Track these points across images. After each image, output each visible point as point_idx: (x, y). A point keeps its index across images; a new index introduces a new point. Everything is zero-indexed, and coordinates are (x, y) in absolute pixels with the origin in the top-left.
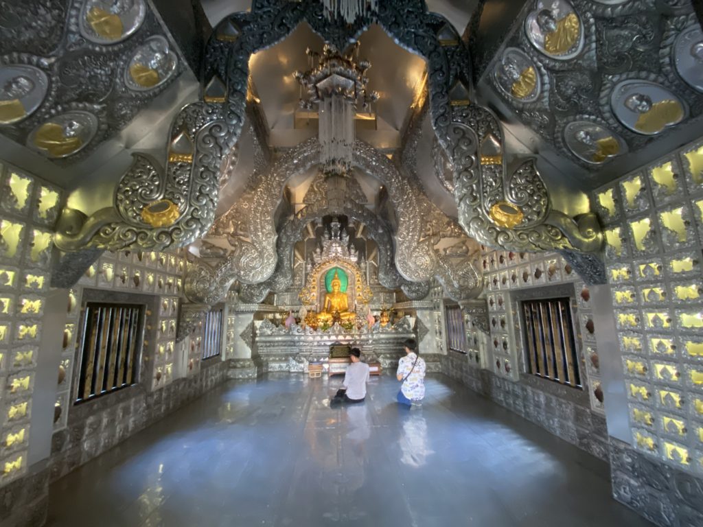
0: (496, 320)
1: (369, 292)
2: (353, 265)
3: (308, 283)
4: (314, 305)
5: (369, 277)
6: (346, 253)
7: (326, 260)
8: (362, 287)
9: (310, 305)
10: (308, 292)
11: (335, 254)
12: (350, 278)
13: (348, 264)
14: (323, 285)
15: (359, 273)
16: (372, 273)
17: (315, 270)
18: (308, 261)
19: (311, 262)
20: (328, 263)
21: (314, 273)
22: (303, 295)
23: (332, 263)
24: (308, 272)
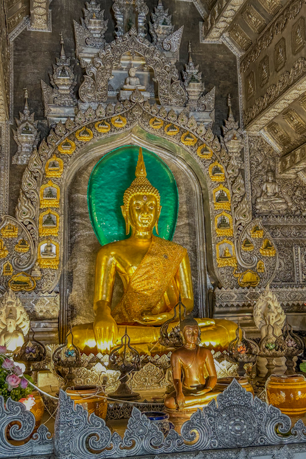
1: (261, 240)
2: (202, 139)
3: (23, 205)
4: (53, 294)
5: (252, 190)
6: (173, 92)
7: (98, 114)
8: (236, 221)
9: (33, 293)
10: (26, 239)
11: (130, 93)
12: (182, 188)
13: (183, 136)
14: (82, 215)
15: (224, 171)
16: (262, 173)
17: (51, 151)
18: (22, 118)
19: (35, 120)
20: (103, 124)
21: (49, 161)
22: (7, 253)
23: (120, 126)
24: (21, 160)
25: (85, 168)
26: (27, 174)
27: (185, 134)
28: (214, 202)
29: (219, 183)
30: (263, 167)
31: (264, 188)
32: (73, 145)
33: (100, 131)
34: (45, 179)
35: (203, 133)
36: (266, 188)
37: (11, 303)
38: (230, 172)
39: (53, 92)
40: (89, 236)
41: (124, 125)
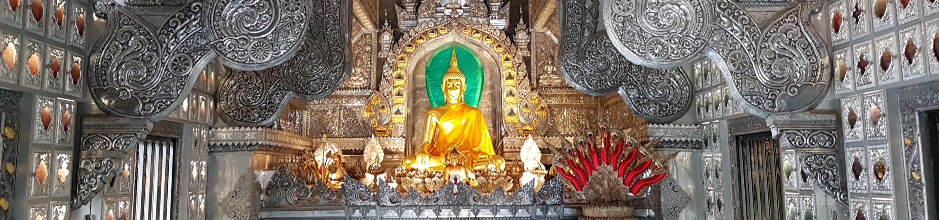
0: (863, 162)
1: (537, 105)
2: (498, 39)
3: (384, 83)
4: (401, 138)
5: (537, 70)
6: (478, 8)
7: (430, 26)
8: (520, 93)
9: (389, 137)
10: (385, 105)
11: (450, 11)
12: (487, 70)
13: (484, 37)
14: (421, 89)
15: (512, 59)
16: (544, 58)
17: (401, 50)
18: (383, 29)
19: (392, 29)
20: (433, 32)
21: (399, 57)
22: (374, 113)
23: (443, 33)
24: (382, 55)
25: (424, 58)
26: (386, 66)
27: (486, 36)
28: (504, 79)
29: (509, 68)
30: (546, 54)
31: (545, 69)
32: (414, 46)
33: (430, 36)
34: (397, 68)
35: (498, 35)
36: (547, 68)
37: (374, 143)
38: (517, 60)
39: (402, 11)
40: (426, 101)
41: (446, 32)
